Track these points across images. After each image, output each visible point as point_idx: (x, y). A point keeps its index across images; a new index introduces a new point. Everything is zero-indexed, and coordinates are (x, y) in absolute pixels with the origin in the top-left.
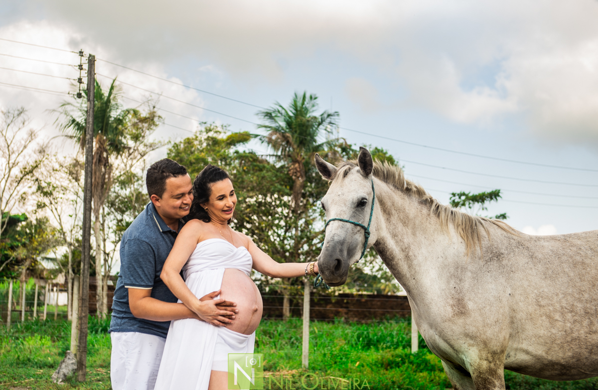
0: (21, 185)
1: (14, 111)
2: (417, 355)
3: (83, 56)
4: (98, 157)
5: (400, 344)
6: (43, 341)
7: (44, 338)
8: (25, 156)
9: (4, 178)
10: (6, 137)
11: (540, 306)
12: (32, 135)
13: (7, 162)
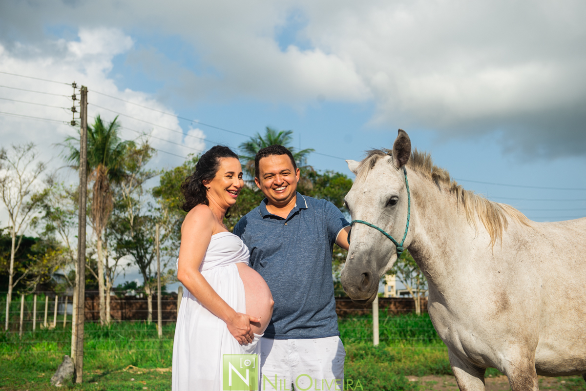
0: (32, 211)
1: (25, 146)
2: (378, 348)
3: (76, 87)
4: (99, 184)
5: (363, 338)
6: (50, 346)
7: (51, 344)
8: (35, 186)
9: (17, 205)
10: (18, 169)
11: (569, 298)
12: (41, 167)
13: (19, 191)
